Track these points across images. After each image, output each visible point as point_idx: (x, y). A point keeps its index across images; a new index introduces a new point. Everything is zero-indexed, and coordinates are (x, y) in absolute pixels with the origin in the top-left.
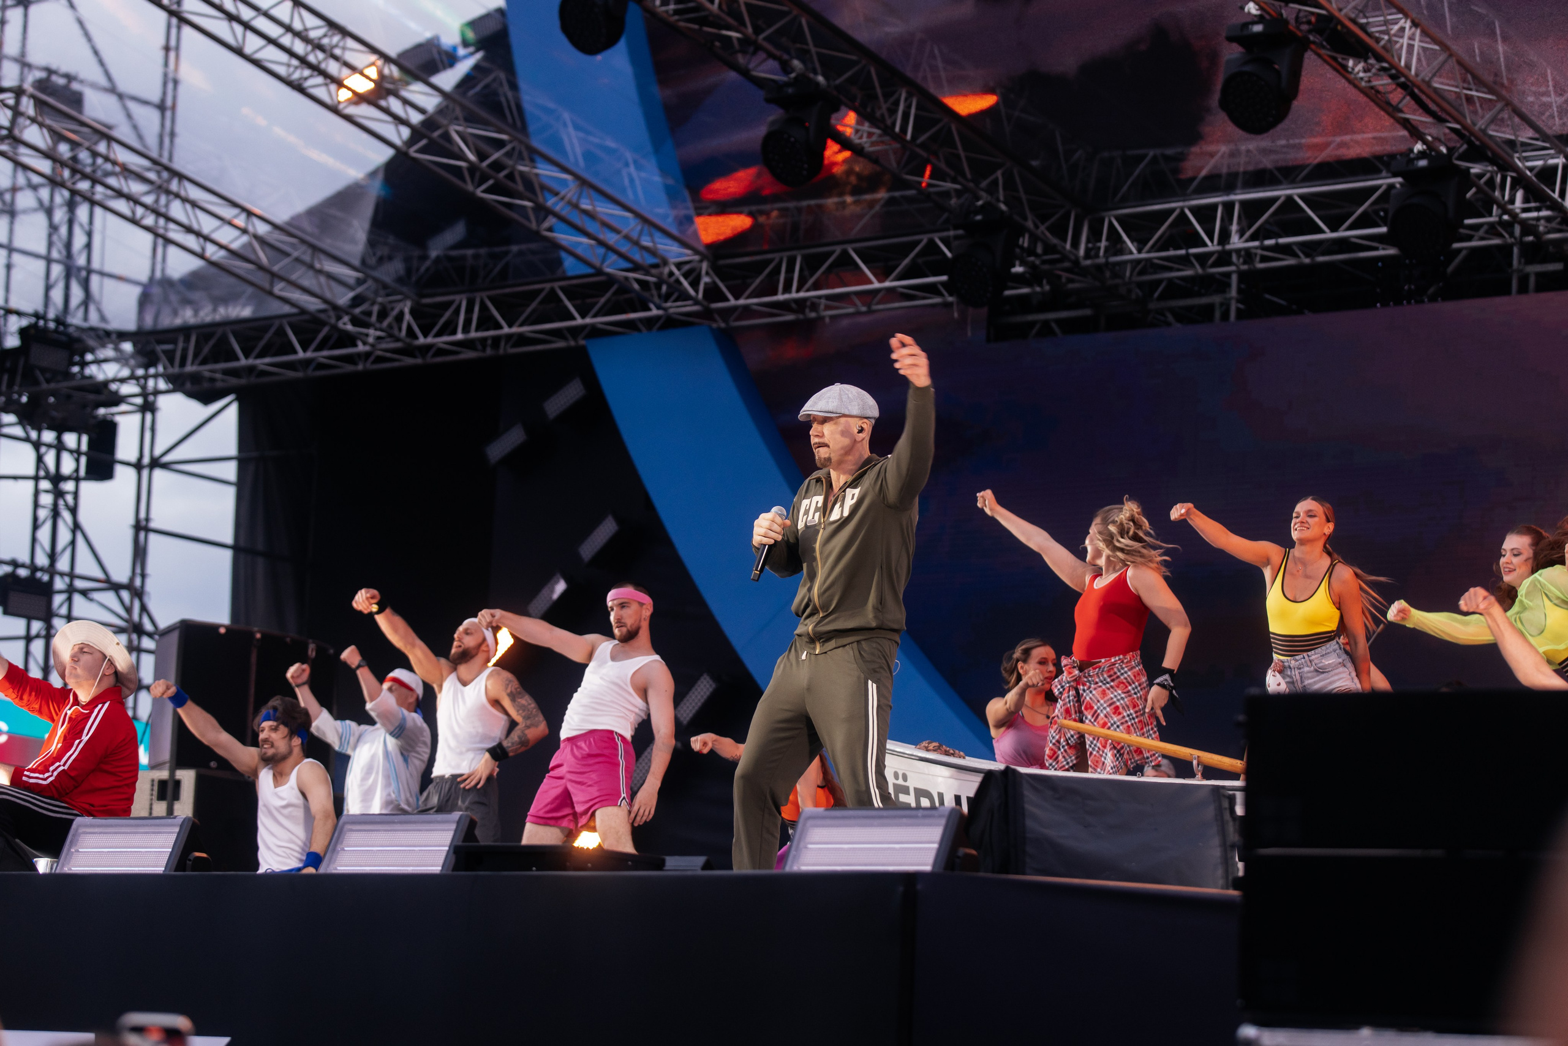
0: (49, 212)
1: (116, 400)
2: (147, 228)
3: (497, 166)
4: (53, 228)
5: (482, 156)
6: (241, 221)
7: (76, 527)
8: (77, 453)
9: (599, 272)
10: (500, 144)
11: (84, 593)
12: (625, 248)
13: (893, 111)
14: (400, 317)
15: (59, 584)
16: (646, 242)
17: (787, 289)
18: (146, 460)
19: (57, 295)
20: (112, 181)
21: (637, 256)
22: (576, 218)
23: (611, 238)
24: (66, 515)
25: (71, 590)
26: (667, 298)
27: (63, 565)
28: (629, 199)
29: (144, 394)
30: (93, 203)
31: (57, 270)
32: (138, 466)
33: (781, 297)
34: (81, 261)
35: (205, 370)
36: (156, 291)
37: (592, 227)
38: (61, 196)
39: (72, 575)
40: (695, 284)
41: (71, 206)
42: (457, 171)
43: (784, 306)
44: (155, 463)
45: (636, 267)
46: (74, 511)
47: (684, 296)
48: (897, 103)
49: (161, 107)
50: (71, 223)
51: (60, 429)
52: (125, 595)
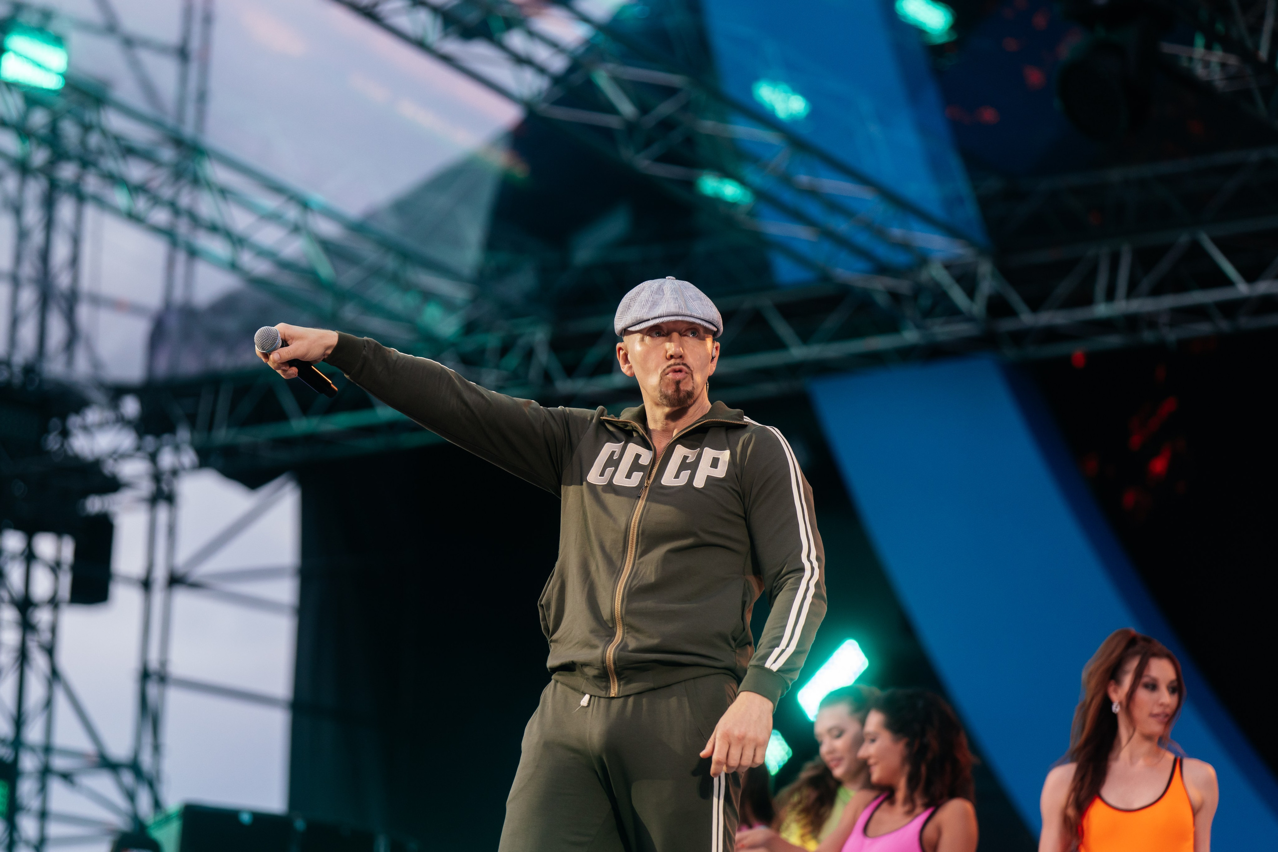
0: (17, 210)
1: (113, 485)
2: (157, 230)
3: (667, 125)
4: (22, 235)
5: (644, 109)
6: (292, 213)
7: (54, 675)
8: (55, 567)
9: (825, 277)
10: (669, 92)
11: (67, 777)
12: (863, 239)
13: (1255, 30)
14: (529, 354)
15: (29, 763)
16: (897, 232)
17: (1110, 296)
18: (160, 575)
19: (28, 333)
20: (110, 164)
21: (883, 252)
22: (788, 197)
23: (842, 226)
24: (39, 660)
25: (45, 772)
26: (928, 313)
27: (34, 733)
28: (867, 166)
29: (157, 477)
30: (81, 197)
31: (28, 297)
32: (146, 584)
33: (1101, 310)
34: (63, 281)
35: (245, 438)
36: (173, 323)
37: (813, 209)
38: (35, 189)
39: (48, 749)
40: (971, 293)
41: (49, 203)
42: (607, 132)
43: (1106, 325)
44: (175, 580)
45: (882, 269)
46: (50, 651)
47: (953, 312)
48: (1262, 17)
49: (182, 53)
50: (49, 224)
51: (30, 530)
52: (128, 778)
